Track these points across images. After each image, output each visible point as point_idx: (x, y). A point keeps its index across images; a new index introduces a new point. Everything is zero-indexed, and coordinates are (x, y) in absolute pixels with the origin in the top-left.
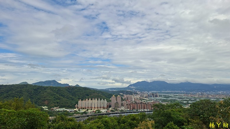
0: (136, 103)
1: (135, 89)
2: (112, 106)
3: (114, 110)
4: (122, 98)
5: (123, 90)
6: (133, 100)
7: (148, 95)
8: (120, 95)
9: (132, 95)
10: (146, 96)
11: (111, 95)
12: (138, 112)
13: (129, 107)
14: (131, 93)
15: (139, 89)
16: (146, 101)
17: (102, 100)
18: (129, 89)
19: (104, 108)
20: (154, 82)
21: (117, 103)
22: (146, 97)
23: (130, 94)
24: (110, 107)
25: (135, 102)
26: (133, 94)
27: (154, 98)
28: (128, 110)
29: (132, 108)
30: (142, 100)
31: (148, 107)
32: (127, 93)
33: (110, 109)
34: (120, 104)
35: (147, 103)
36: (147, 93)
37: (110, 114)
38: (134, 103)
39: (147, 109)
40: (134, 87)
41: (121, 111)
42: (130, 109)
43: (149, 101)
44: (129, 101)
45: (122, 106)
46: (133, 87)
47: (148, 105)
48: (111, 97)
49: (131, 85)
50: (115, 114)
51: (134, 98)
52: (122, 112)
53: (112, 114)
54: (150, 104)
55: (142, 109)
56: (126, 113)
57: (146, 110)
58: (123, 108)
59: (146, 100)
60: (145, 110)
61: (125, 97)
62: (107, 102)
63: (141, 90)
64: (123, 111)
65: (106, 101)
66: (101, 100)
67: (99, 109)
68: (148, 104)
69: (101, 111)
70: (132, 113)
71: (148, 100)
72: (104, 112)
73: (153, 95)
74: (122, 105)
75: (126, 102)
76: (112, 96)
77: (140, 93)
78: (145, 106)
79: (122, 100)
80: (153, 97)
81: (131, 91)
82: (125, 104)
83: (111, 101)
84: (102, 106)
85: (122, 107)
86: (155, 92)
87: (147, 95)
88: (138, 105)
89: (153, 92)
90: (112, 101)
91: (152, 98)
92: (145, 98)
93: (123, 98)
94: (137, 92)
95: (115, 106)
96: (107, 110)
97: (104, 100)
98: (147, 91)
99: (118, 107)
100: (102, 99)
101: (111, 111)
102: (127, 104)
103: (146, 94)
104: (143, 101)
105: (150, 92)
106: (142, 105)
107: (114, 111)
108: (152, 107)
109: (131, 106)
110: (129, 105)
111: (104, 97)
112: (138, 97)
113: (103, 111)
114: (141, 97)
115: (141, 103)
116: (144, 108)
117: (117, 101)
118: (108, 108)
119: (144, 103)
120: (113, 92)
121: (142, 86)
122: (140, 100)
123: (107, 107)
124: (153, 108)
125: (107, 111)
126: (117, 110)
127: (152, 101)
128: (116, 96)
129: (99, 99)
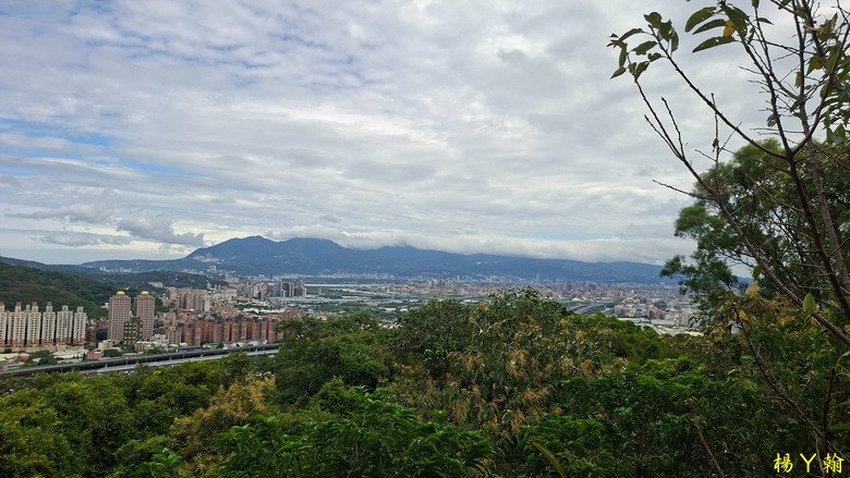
0: (218, 318)
1: (219, 267)
2: (111, 332)
3: (118, 349)
4: (158, 303)
5: (165, 269)
6: (207, 307)
7: (269, 289)
8: (150, 289)
9: (205, 288)
10: (260, 294)
11: (110, 289)
12: (224, 353)
13: (188, 334)
14: (200, 282)
15: (233, 268)
16: (257, 311)
17: (65, 312)
18: (190, 267)
19: (71, 343)
20: (295, 243)
21: (133, 320)
22: (259, 298)
23: (194, 286)
24: (102, 336)
25: (214, 315)
26: (209, 285)
27: (288, 299)
28: (180, 348)
29: (198, 337)
30: (241, 308)
31: (264, 332)
32: (183, 281)
33: (102, 346)
34: (148, 325)
35: (260, 318)
36: (266, 283)
37: (101, 366)
38: (210, 321)
39: (259, 338)
40: (215, 260)
41: (150, 352)
42: (193, 343)
43: (268, 311)
44: (189, 313)
45: (155, 332)
46: (208, 260)
47: (265, 324)
48: (106, 299)
49: (201, 252)
50: (123, 363)
51: (209, 300)
52: (157, 355)
53: (110, 365)
54: (273, 321)
55: (239, 340)
56: (174, 358)
57: (255, 343)
58: (160, 341)
59: (259, 307)
60: (251, 343)
61: (174, 296)
62: (89, 318)
63: (242, 272)
64: (160, 352)
65: (81, 315)
66: (57, 308)
67: (50, 348)
68: (264, 319)
69: (58, 354)
70: (198, 355)
71: (266, 308)
72: (73, 361)
73: (287, 287)
74: (159, 328)
75: (178, 318)
76: (115, 293)
77: (237, 280)
78: (255, 328)
79: (160, 308)
80: (287, 295)
81: (201, 273)
82: (171, 324)
83: (105, 313)
84: (64, 334)
85: (157, 336)
86: (295, 276)
87: (265, 288)
88: (227, 327)
89: (287, 277)
90: (112, 314)
91: (284, 299)
92: (257, 301)
93: (165, 301)
94: (223, 277)
95: (126, 335)
96: (86, 351)
97: (73, 309)
98: (266, 275)
99: (139, 338)
100: (65, 307)
101: (106, 353)
102: (180, 325)
103: (259, 284)
104: (246, 310)
105: (277, 278)
106: (240, 327)
107: (119, 354)
108: (277, 330)
109: (198, 330)
110: (190, 326)
111: (74, 297)
112: (229, 295)
113: (68, 355)
114: (241, 298)
115: (239, 318)
116: (249, 337)
117: (134, 313)
118: (92, 344)
119: (248, 320)
120: (118, 276)
121: (246, 256)
122: (235, 306)
123: (88, 338)
124: (281, 336)
125: (85, 356)
126: (132, 349)
127: (283, 310)
128: (132, 293)
129: (49, 308)
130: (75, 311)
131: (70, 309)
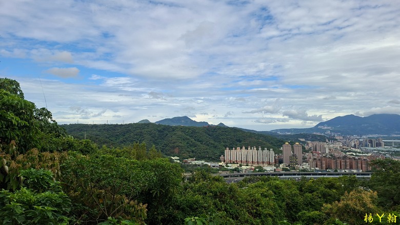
0: (333, 157)
1: (331, 131)
2: (284, 160)
3: (288, 168)
4: (304, 148)
5: (305, 132)
6: (327, 151)
7: (360, 143)
8: (300, 142)
9: (325, 141)
10: (355, 145)
11: (282, 141)
12: (338, 174)
13: (319, 164)
14: (322, 139)
15: (339, 132)
16: (354, 154)
17: (266, 151)
18: (317, 132)
19: (269, 164)
20: (374, 117)
21: (293, 155)
22: (355, 147)
23: (320, 140)
24: (281, 162)
25: (331, 155)
26: (327, 140)
27: (372, 148)
28: (316, 170)
29: (324, 166)
30: (345, 152)
31: (360, 165)
32: (314, 138)
33: (281, 166)
34: (300, 159)
35: (357, 158)
36: (358, 139)
37: (281, 175)
38: (329, 158)
39: (357, 168)
40: (328, 128)
41: (302, 171)
42: (322, 168)
43: (361, 154)
44: (319, 154)
45: (303, 162)
46: (326, 128)
47: (359, 161)
48: (281, 146)
49: (322, 124)
50: (291, 175)
51: (328, 147)
52: (304, 172)
53: (285, 175)
54: (364, 160)
55: (346, 168)
56: (313, 174)
57: (355, 171)
58: (306, 166)
59: (356, 152)
60: (352, 171)
61: (310, 145)
62: (275, 154)
63: (344, 134)
64: (307, 171)
65: (272, 152)
66: (263, 149)
67: (261, 165)
68: (359, 159)
69: (265, 168)
70: (325, 174)
71: (359, 153)
72: (271, 171)
73: (371, 142)
74: (305, 160)
75: (313, 156)
76: (284, 143)
77: (342, 138)
78: (354, 163)
79: (304, 151)
80: (372, 146)
81: (323, 134)
82: (310, 158)
83: (281, 152)
84: (266, 160)
85: (304, 163)
86: (376, 136)
87: (358, 142)
88: (339, 161)
89: (370, 136)
90: (284, 152)
91: (369, 148)
92: (354, 149)
93: (306, 147)
94: (334, 136)
95: (291, 162)
96: (275, 168)
97: (269, 149)
98: (358, 135)
99: (297, 164)
100: (266, 149)
101: (283, 169)
102: (315, 159)
103: (354, 140)
104: (348, 153)
105: (365, 137)
106: (346, 162)
107: (289, 170)
108: (368, 164)
109: (324, 162)
110: (319, 160)
111: (269, 145)
112: (338, 145)
113: (269, 169)
114: (345, 147)
115: (345, 157)
116: (351, 168)
117: (293, 152)
118: (277, 165)
119: (350, 158)
120: (285, 136)
121: (346, 125)
122: (342, 151)
123: (275, 162)
124: (370, 169)
125: (275, 170)
126: (294, 169)
127: (370, 154)
128: (292, 144)
129: (260, 149)
130: (270, 151)
131: (267, 150)
